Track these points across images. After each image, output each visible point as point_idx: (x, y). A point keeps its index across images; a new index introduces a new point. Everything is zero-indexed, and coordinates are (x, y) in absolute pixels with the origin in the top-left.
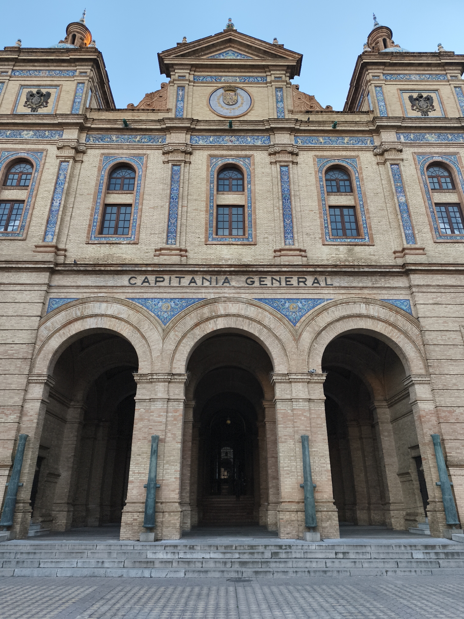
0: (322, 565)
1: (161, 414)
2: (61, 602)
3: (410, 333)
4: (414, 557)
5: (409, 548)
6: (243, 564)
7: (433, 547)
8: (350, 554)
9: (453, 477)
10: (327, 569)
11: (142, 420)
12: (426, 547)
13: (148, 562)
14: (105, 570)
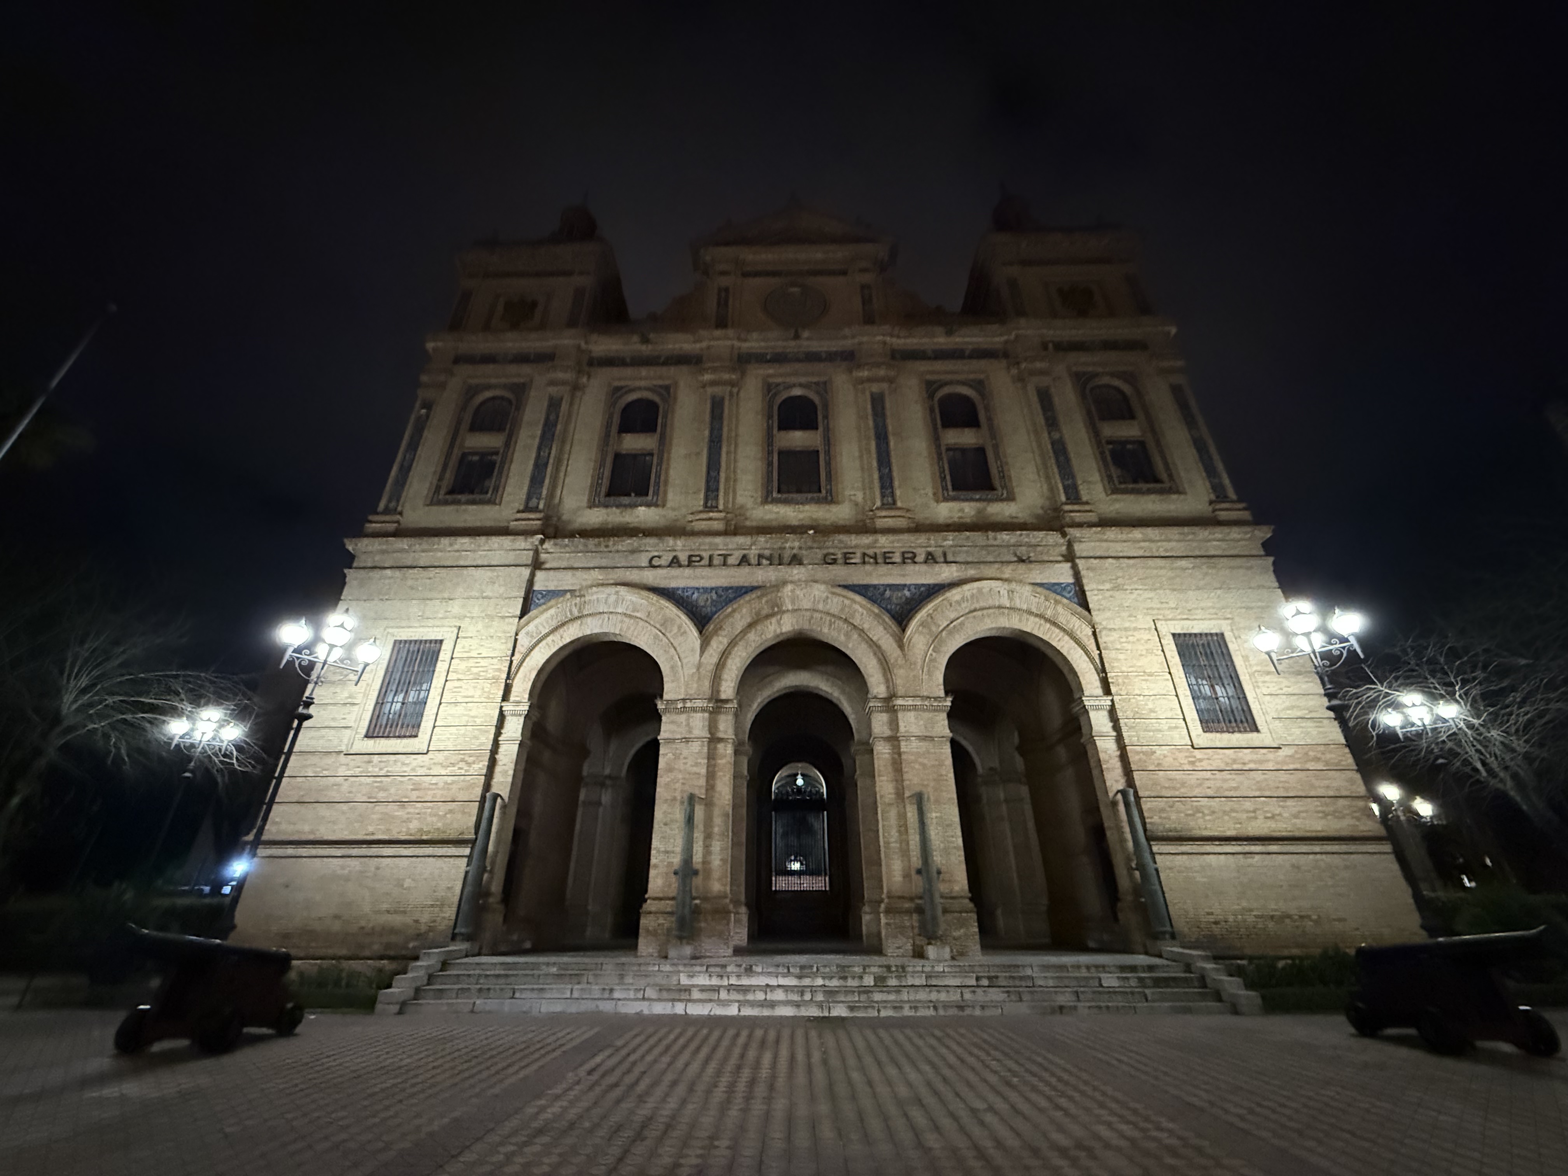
0: (955, 996)
1: (699, 761)
2: (542, 1052)
3: (1078, 633)
4: (1105, 985)
5: (1093, 970)
6: (831, 993)
7: (1133, 969)
8: (1000, 979)
9: (1158, 857)
10: (963, 1004)
11: (670, 770)
12: (1123, 968)
13: (680, 990)
14: (614, 1002)
